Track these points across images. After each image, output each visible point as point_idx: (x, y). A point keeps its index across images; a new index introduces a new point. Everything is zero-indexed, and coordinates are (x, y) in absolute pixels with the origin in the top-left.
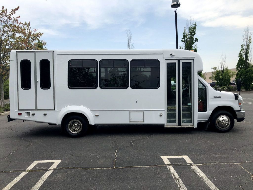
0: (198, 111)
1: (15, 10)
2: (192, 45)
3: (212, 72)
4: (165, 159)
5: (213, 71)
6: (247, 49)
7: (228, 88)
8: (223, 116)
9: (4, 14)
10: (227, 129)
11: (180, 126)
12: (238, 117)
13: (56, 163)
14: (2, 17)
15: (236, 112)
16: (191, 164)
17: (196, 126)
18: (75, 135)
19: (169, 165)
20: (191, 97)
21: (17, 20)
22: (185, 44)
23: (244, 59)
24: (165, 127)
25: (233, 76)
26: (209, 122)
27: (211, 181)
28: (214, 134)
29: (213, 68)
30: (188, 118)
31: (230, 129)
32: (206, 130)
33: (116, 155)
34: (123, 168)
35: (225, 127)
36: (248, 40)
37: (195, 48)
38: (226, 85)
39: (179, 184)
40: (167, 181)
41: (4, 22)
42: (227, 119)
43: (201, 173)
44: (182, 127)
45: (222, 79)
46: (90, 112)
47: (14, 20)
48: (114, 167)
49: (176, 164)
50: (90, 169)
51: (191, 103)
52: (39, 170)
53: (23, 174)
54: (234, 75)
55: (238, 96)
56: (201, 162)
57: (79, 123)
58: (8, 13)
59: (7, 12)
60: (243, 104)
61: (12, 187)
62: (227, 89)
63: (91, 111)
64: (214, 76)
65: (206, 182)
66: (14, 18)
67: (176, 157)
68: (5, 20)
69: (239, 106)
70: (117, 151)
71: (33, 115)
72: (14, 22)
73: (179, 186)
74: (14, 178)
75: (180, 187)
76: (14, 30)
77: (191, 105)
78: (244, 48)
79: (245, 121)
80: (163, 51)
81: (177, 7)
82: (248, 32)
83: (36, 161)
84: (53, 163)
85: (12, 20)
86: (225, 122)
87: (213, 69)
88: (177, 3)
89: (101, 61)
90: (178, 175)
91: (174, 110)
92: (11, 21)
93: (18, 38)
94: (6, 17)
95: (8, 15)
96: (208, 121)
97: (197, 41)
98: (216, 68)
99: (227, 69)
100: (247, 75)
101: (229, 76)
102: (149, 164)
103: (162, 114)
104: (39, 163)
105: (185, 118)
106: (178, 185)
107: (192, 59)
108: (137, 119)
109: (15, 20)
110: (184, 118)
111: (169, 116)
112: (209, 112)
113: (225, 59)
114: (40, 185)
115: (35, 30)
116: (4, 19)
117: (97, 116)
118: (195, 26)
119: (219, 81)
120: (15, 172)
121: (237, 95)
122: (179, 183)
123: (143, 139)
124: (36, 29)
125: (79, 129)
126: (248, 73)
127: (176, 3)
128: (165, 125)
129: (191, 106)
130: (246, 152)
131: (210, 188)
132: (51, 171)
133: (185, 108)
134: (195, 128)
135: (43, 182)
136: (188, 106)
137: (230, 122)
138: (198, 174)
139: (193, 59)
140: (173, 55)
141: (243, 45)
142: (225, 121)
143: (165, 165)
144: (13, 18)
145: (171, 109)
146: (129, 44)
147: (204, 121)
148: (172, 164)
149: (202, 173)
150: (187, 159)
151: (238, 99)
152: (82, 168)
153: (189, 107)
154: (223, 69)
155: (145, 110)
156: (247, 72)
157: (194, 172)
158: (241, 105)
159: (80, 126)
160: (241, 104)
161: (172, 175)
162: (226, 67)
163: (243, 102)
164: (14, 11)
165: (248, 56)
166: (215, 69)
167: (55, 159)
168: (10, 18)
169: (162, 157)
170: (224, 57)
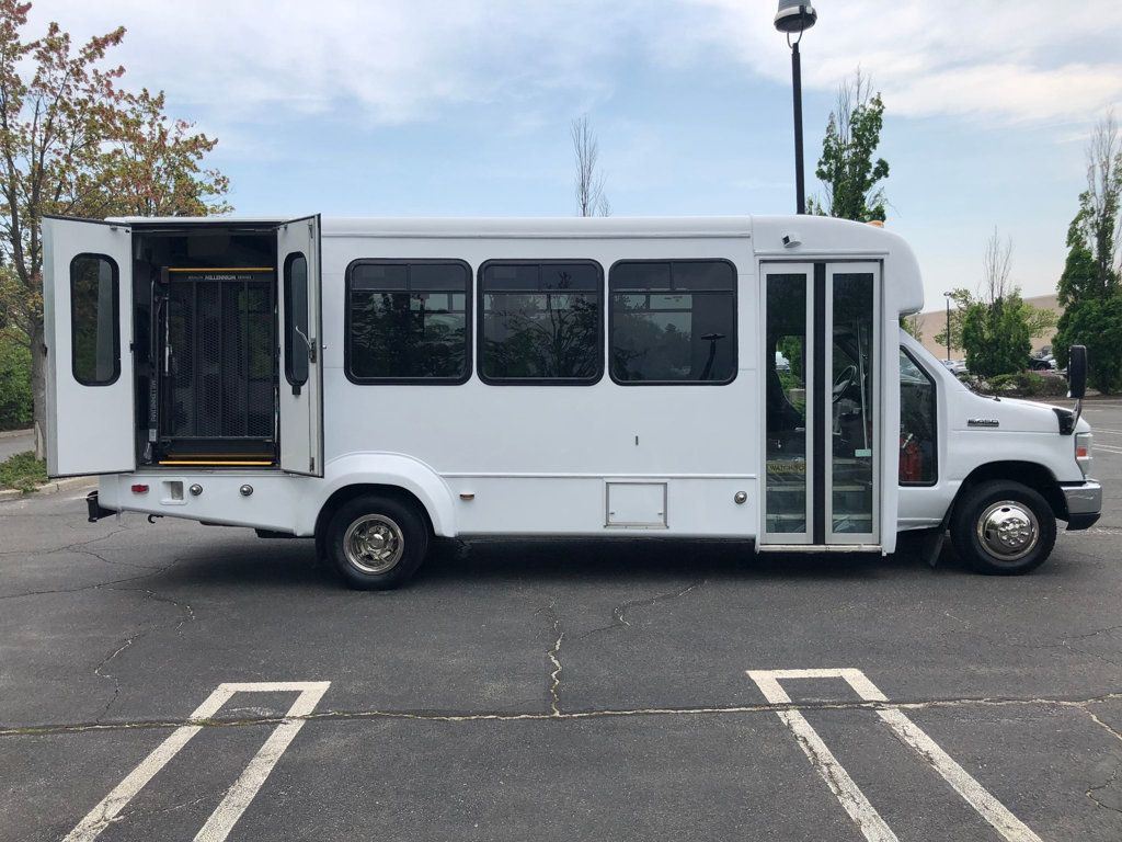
0: (900, 484)
1: (106, 41)
2: (865, 194)
3: (949, 313)
4: (768, 682)
5: (954, 305)
6: (1105, 211)
7: (1023, 383)
8: (1007, 504)
9: (54, 56)
10: (1026, 561)
11: (823, 546)
12: (1073, 508)
13: (311, 693)
14: (46, 70)
15: (1064, 488)
16: (878, 703)
17: (889, 546)
18: (373, 578)
19: (785, 707)
20: (870, 424)
21: (109, 83)
22: (830, 185)
23: (1094, 257)
24: (759, 547)
25: (1044, 330)
26: (948, 531)
27: (967, 771)
28: (970, 582)
29: (953, 296)
30: (856, 510)
31: (1037, 560)
32: (933, 564)
33: (556, 662)
34: (591, 717)
35: (1016, 551)
36: (1111, 170)
37: (877, 204)
38: (1012, 370)
39: (836, 783)
40: (781, 770)
41: (52, 90)
42: (1025, 519)
43: (922, 741)
44: (832, 548)
45: (995, 342)
46: (438, 482)
47: (95, 84)
48: (554, 712)
49: (815, 704)
50: (456, 719)
51: (870, 447)
52: (243, 720)
53: (181, 737)
54: (1049, 324)
55: (1071, 420)
56: (919, 696)
57: (388, 526)
58: (74, 54)
59: (67, 48)
60: (1096, 454)
61: (146, 787)
62: (1015, 387)
63: (444, 477)
64: (959, 328)
65: (944, 776)
66: (96, 72)
67: (813, 676)
68: (60, 82)
69: (1078, 463)
70: (557, 648)
71: (197, 492)
72: (97, 92)
73: (834, 790)
74: (148, 752)
75: (840, 792)
76: (92, 127)
77: (871, 458)
78: (1092, 209)
79: (1100, 527)
80: (753, 225)
81: (801, 28)
82: (1112, 138)
83: (223, 686)
84: (297, 694)
85: (87, 81)
86: (1014, 530)
87: (951, 301)
88: (802, 9)
89: (488, 266)
90: (828, 744)
91: (796, 479)
92: (82, 85)
93: (109, 158)
94: (64, 67)
95: (72, 62)
96: (942, 525)
97: (887, 176)
98: (964, 294)
99: (1013, 298)
100: (1105, 327)
101: (1027, 332)
102: (702, 703)
103: (745, 495)
104: (237, 692)
105: (843, 513)
106: (830, 785)
107: (876, 260)
108: (637, 516)
109: (99, 81)
110: (838, 513)
111: (774, 503)
112: (947, 486)
113: (1009, 253)
114: (262, 780)
115: (184, 125)
116: (55, 79)
117: (466, 498)
118: (877, 109)
119: (982, 351)
120: (148, 727)
121: (1071, 414)
122: (831, 777)
123: (664, 598)
124: (188, 123)
125: (388, 553)
126: (1113, 319)
127: (795, 10)
128: (758, 541)
129: (869, 459)
130: (1106, 656)
131: (965, 797)
132: (296, 726)
133: (842, 471)
134: (884, 554)
135: (269, 769)
136: (854, 462)
137: (1035, 530)
138: (911, 742)
139: (882, 261)
140: (796, 244)
141: (1087, 193)
142: (1017, 526)
143: (770, 705)
144: (91, 75)
145: (780, 474)
146: (583, 187)
147: (925, 527)
148: (796, 704)
149: (927, 737)
150: (858, 681)
151: (1074, 433)
152: (424, 713)
153: (858, 466)
154: (1000, 301)
155: (672, 478)
156: (1108, 313)
157: (894, 735)
158: (1087, 458)
159: (396, 542)
160: (1084, 455)
161: (802, 745)
162: (1013, 290)
163: (1094, 447)
164: (98, 46)
165: (1110, 243)
166: (962, 296)
167: (302, 679)
168: (77, 73)
169: (754, 675)
170: (1002, 248)
